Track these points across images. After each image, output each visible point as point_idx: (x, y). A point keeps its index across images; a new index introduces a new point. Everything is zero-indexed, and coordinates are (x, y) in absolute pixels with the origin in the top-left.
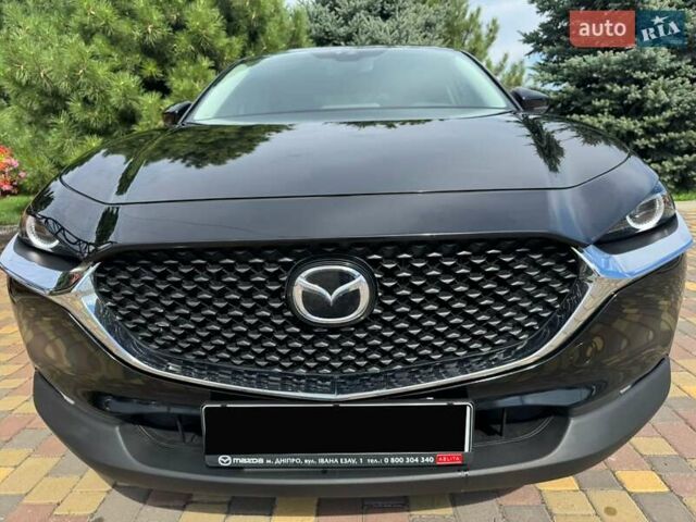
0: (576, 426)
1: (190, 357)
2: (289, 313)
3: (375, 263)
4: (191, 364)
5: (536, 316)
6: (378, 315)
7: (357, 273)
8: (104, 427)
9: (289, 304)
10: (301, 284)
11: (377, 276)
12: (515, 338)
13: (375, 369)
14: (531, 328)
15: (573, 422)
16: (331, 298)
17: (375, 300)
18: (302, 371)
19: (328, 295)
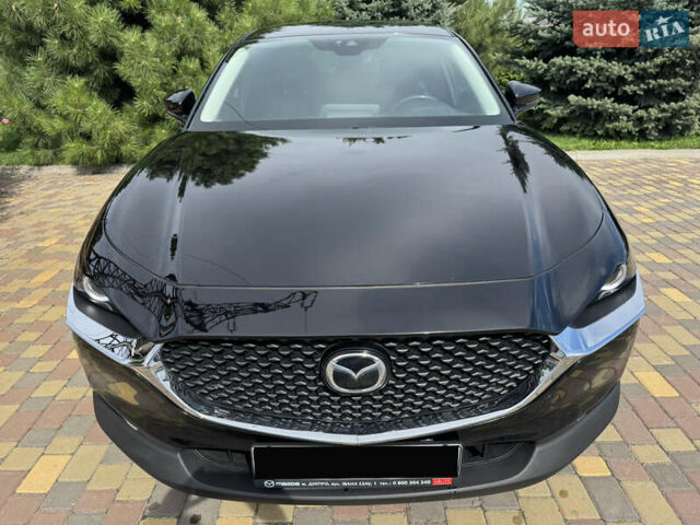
0: (540, 452)
1: (239, 407)
2: (321, 383)
3: (391, 348)
4: (239, 411)
5: (516, 379)
6: (392, 385)
7: (376, 358)
8: (168, 453)
9: (322, 376)
10: (332, 366)
11: (392, 358)
12: (499, 393)
13: (387, 418)
14: (511, 387)
15: (537, 449)
16: (355, 376)
17: (390, 374)
18: (330, 419)
19: (353, 374)
